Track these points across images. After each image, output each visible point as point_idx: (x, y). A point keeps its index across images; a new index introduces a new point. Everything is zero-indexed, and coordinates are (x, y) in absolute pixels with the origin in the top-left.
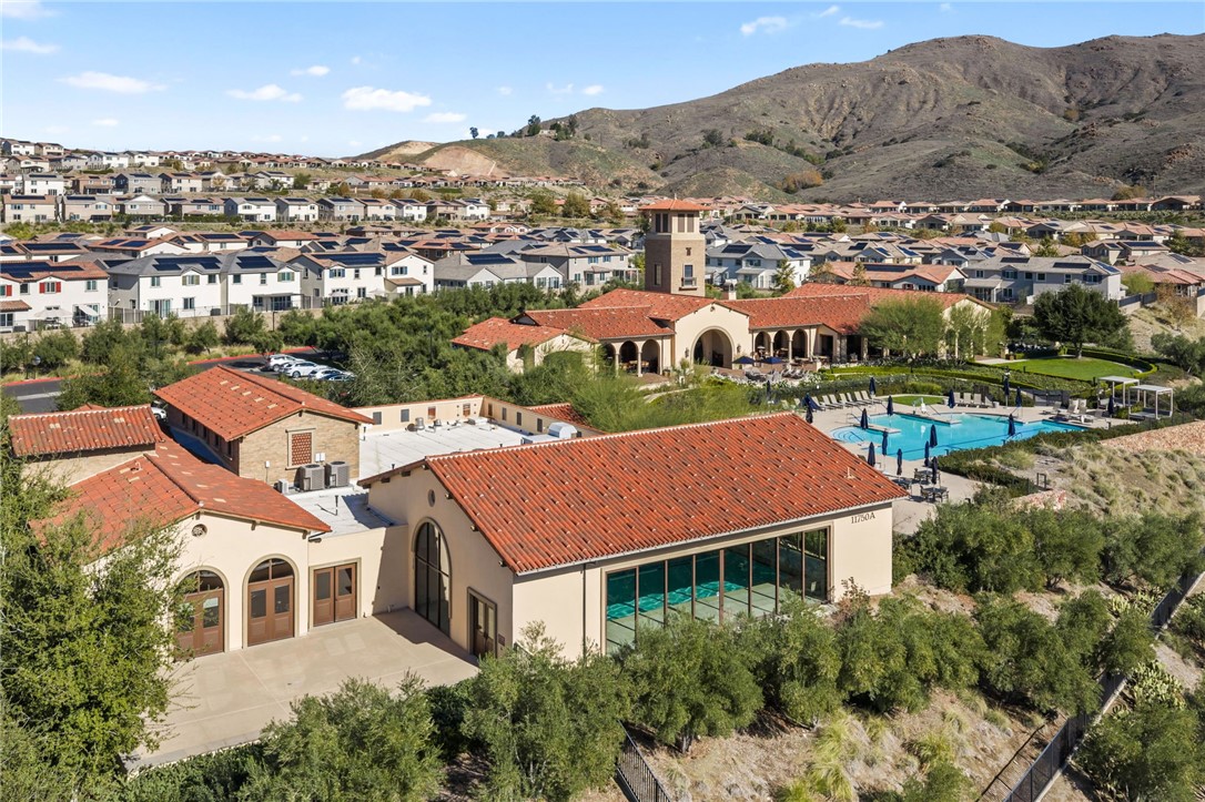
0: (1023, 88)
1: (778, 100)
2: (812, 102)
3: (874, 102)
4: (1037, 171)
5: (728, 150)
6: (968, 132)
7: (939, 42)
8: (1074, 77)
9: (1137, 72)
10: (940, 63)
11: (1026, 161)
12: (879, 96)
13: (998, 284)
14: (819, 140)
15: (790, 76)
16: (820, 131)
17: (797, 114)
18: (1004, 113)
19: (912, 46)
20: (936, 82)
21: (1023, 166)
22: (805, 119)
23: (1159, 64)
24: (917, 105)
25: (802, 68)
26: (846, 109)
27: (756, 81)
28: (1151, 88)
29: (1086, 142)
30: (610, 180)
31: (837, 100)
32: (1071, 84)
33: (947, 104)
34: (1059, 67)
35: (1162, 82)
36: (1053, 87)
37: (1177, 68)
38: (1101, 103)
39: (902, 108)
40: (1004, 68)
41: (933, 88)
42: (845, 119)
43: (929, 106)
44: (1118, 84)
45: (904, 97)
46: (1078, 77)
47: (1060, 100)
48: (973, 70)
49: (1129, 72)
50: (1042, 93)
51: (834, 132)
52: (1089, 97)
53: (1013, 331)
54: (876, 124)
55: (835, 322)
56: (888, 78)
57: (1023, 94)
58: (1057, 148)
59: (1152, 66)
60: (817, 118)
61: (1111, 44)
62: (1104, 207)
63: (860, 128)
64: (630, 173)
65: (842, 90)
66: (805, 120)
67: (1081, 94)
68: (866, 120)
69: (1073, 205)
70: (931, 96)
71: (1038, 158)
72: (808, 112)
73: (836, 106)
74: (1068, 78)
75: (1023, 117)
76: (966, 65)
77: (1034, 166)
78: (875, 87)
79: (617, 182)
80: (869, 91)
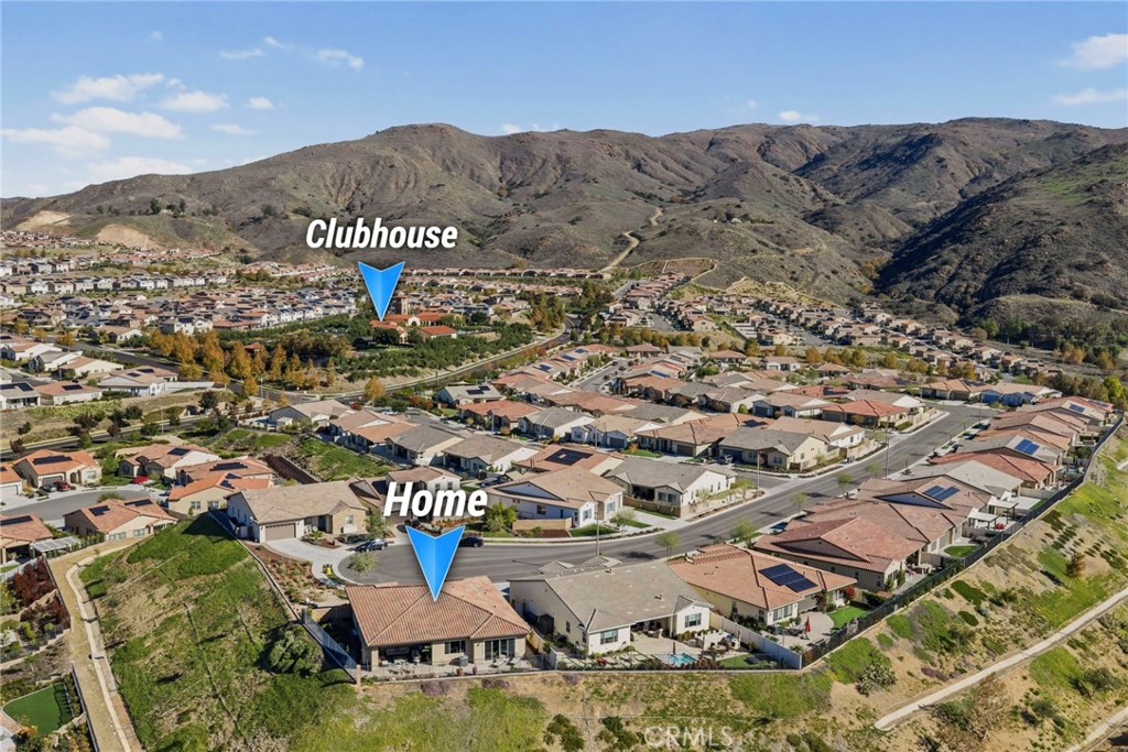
0: (472, 170)
1: (303, 175)
2: (328, 178)
3: (373, 181)
4: (478, 245)
5: (284, 221)
6: (439, 213)
7: (413, 129)
8: (506, 163)
9: (545, 161)
10: (416, 148)
11: (473, 237)
12: (376, 175)
13: (463, 311)
14: (338, 210)
15: (307, 153)
16: (336, 202)
17: (319, 188)
18: (460, 193)
19: (394, 130)
20: (415, 168)
21: (471, 242)
22: (325, 192)
23: (558, 156)
24: (403, 185)
25: (315, 146)
26: (354, 185)
27: (280, 156)
28: (552, 175)
29: (505, 226)
30: (223, 248)
31: (346, 177)
32: (504, 168)
33: (423, 185)
34: (496, 154)
35: (559, 171)
36: (491, 170)
37: (567, 161)
38: (520, 185)
39: (393, 186)
40: (459, 153)
41: (413, 171)
42: (353, 193)
43: (411, 185)
44: (533, 170)
45: (394, 178)
46: (508, 163)
47: (496, 180)
48: (439, 154)
49: (538, 163)
50: (484, 175)
51: (347, 203)
52: (514, 180)
53: (467, 321)
54: (376, 198)
55: (435, 319)
56: (382, 162)
57: (472, 176)
58: (490, 229)
59: (554, 158)
60: (334, 191)
61: (530, 139)
62: (504, 274)
63: (365, 201)
64: (233, 242)
65: (349, 170)
66: (325, 195)
67: (509, 176)
68: (368, 194)
69: (492, 273)
70: (412, 177)
71: (480, 236)
72: (326, 186)
73: (346, 182)
74: (502, 163)
75: (471, 197)
76: (433, 149)
77: (477, 242)
78: (373, 168)
79: (227, 249)
80: (368, 171)
